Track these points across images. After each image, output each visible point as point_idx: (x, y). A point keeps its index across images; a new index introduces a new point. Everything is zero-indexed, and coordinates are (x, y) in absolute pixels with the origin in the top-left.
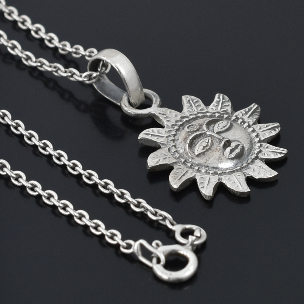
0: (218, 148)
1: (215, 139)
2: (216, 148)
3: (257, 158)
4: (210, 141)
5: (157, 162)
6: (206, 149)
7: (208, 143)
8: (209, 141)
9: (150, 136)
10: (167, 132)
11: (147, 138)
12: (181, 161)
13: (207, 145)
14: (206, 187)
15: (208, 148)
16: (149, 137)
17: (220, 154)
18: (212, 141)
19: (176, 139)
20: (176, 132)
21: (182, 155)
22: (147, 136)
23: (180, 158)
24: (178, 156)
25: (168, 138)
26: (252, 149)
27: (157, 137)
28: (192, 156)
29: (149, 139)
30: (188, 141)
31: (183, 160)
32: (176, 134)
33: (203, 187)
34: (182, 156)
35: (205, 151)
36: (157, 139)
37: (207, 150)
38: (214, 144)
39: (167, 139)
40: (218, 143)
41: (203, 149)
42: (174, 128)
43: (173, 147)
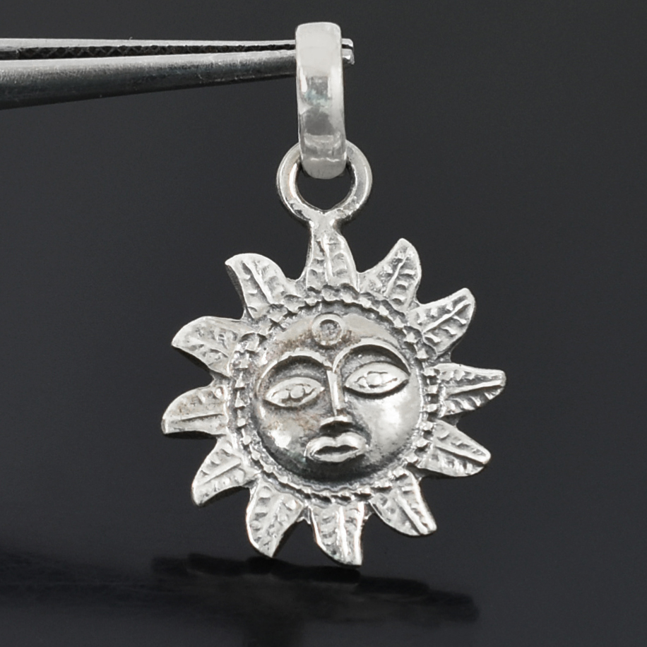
0: (312, 421)
1: (327, 399)
2: (308, 418)
3: (364, 497)
4: (314, 395)
5: (194, 348)
6: (289, 404)
7: (306, 395)
8: (310, 393)
9: (248, 277)
10: (285, 295)
11: (236, 278)
12: (235, 381)
13: (299, 400)
14: (207, 478)
15: (294, 404)
16: (242, 276)
17: (301, 438)
18: (318, 397)
19: (283, 325)
20: (301, 309)
21: (252, 372)
22: (242, 271)
23: (241, 374)
24: (243, 367)
25: (273, 308)
26: (379, 470)
27: (255, 292)
28: (259, 391)
29: (238, 282)
30: (285, 357)
31: (240, 384)
32: (295, 314)
33: (205, 474)
34: (249, 372)
35: (284, 408)
36: (253, 295)
37: (289, 409)
38: (317, 407)
39: (268, 312)
40: (323, 411)
41: (284, 401)
42: (308, 297)
43: (257, 340)
